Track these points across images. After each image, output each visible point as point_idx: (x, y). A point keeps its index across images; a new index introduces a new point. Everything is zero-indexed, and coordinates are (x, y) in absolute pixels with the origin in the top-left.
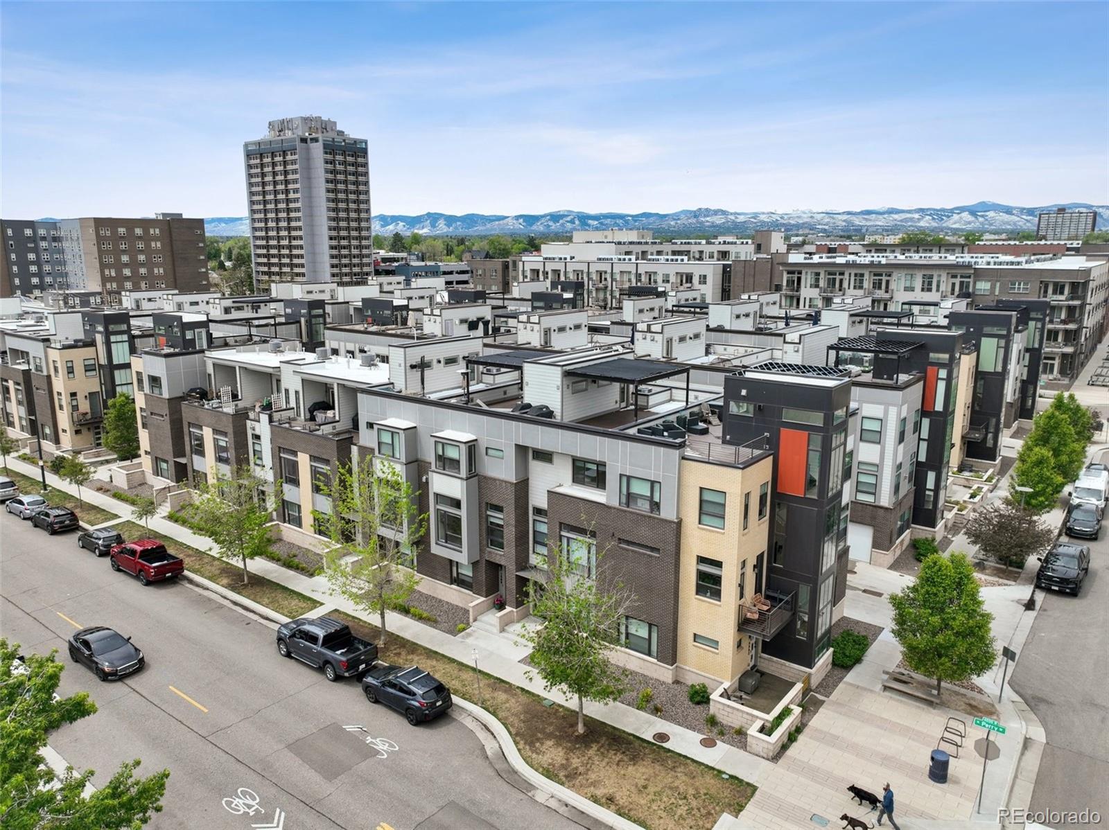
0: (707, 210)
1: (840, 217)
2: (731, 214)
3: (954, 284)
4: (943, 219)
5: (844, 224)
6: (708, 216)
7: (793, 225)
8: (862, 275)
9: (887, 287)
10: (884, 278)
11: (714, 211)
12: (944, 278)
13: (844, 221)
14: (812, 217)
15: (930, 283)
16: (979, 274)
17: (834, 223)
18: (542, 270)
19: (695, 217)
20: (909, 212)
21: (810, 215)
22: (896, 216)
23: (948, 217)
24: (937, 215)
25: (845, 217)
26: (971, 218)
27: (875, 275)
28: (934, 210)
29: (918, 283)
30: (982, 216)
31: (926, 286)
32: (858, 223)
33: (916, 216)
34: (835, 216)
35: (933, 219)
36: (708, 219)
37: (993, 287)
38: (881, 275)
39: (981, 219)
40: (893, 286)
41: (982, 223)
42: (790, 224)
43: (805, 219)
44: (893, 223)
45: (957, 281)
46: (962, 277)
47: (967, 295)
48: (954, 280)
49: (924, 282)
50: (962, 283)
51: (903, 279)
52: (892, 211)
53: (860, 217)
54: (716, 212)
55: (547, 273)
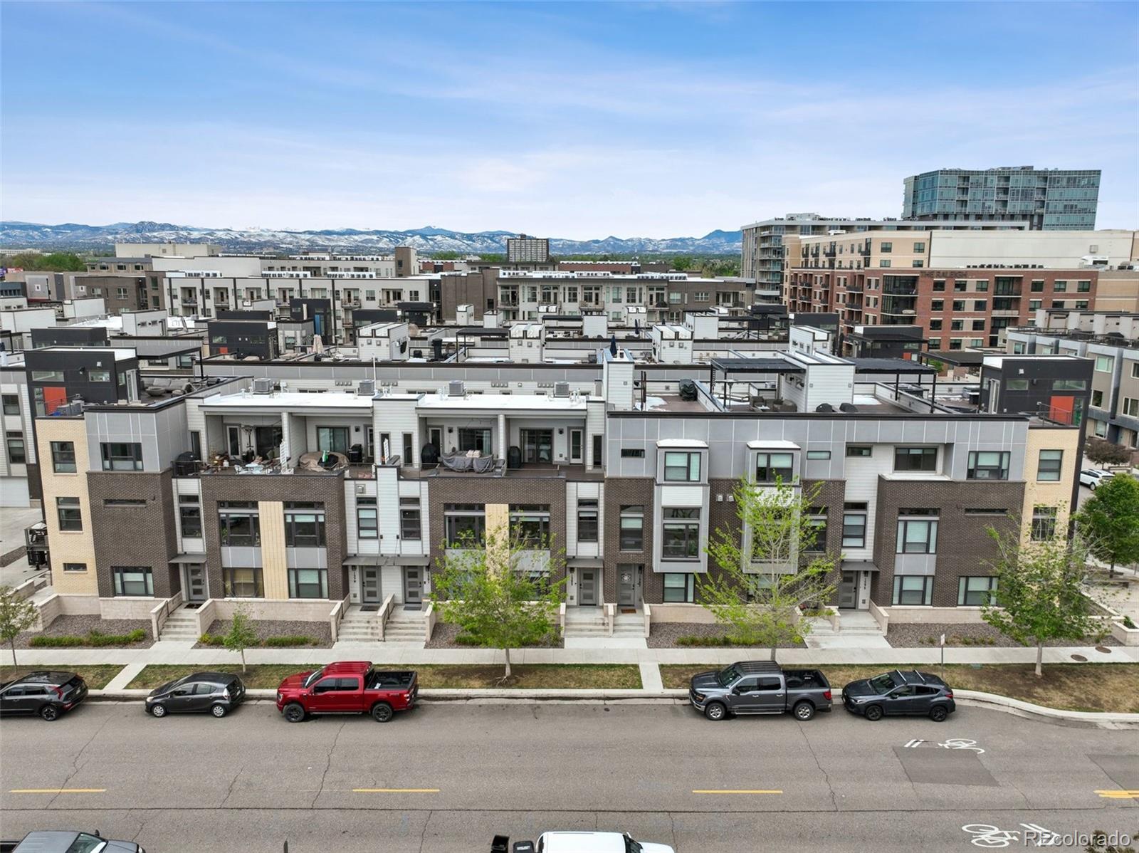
0: (151, 223)
1: (303, 236)
2: (182, 229)
3: (651, 296)
4: (398, 242)
5: (308, 243)
6: (154, 231)
7: (255, 244)
8: (575, 289)
9: (597, 300)
10: (594, 292)
11: (159, 225)
12: (644, 291)
13: (308, 240)
14: (273, 236)
15: (634, 295)
16: (672, 286)
17: (298, 243)
18: (199, 288)
19: (138, 231)
20: (367, 233)
21: (271, 233)
22: (356, 237)
23: (403, 239)
24: (393, 237)
25: (308, 237)
26: (422, 241)
27: (585, 289)
28: (390, 232)
29: (624, 296)
30: (431, 240)
31: (630, 298)
32: (321, 243)
33: (375, 237)
34: (298, 235)
35: (391, 241)
36: (155, 234)
37: (683, 297)
38: (591, 289)
39: (431, 242)
40: (603, 298)
41: (432, 246)
42: (251, 242)
43: (267, 237)
44: (354, 244)
45: (654, 293)
46: (657, 289)
47: (664, 305)
48: (651, 292)
49: (628, 295)
50: (657, 294)
51: (611, 292)
52: (351, 232)
53: (323, 236)
54: (163, 227)
55: (208, 292)
